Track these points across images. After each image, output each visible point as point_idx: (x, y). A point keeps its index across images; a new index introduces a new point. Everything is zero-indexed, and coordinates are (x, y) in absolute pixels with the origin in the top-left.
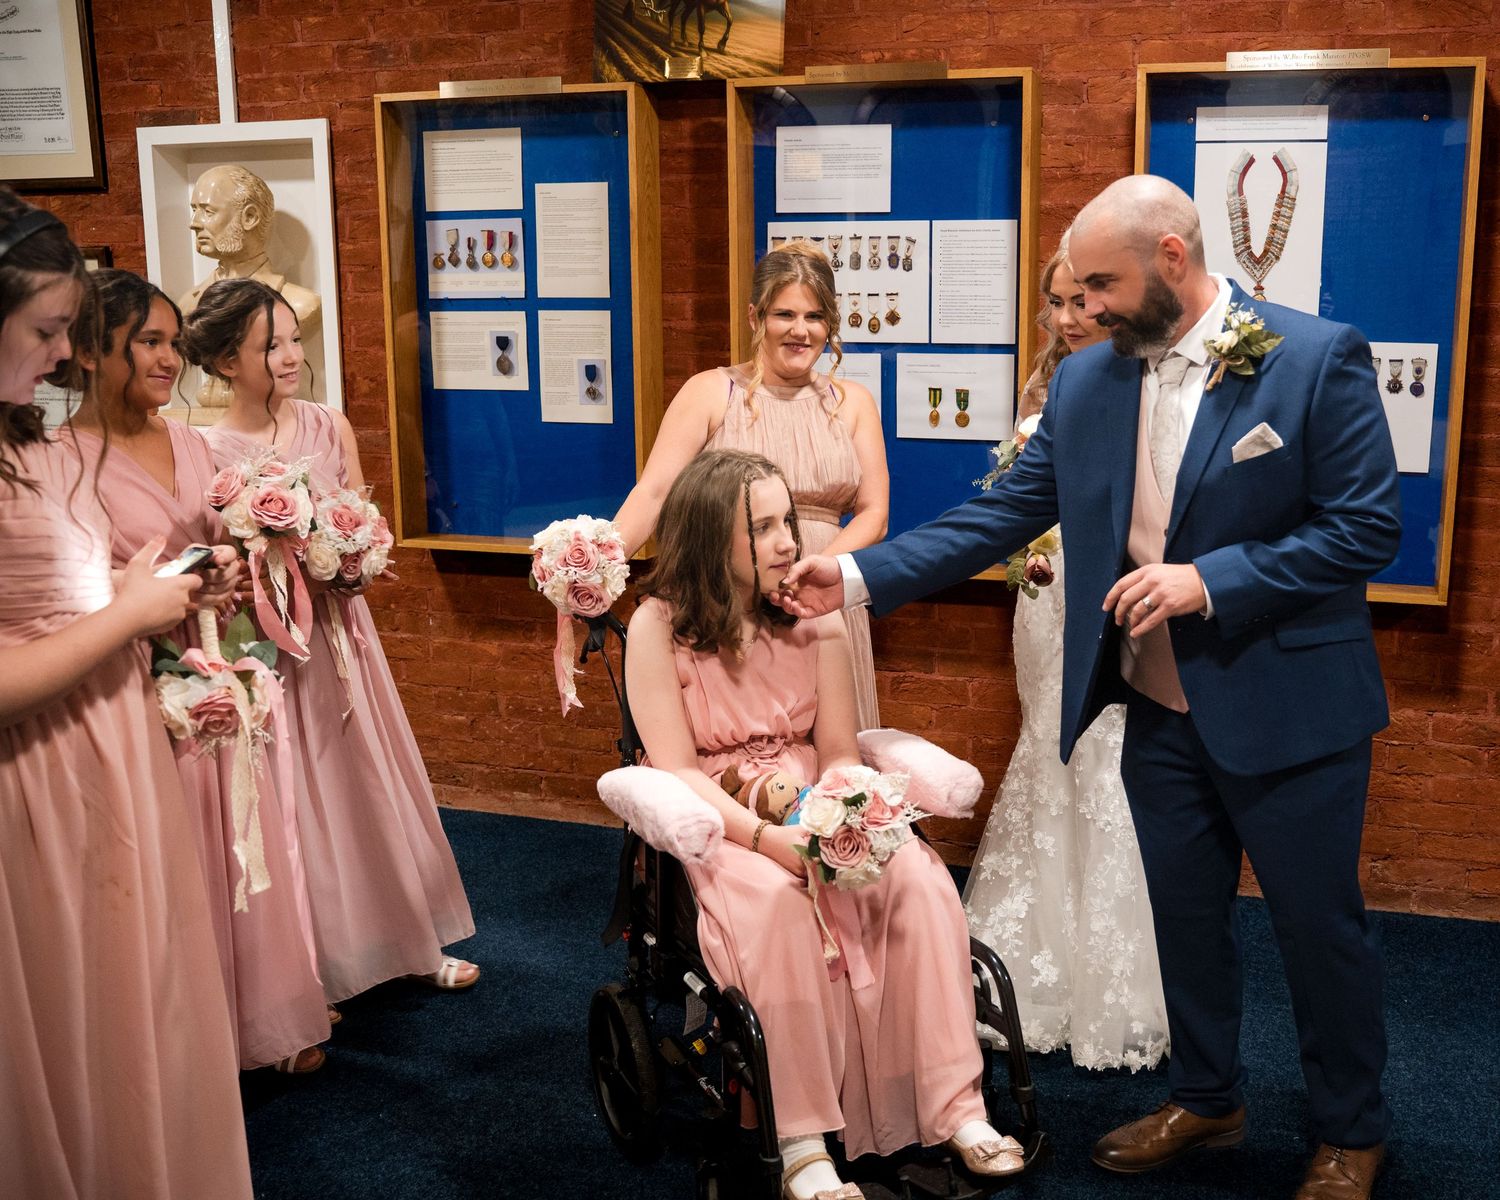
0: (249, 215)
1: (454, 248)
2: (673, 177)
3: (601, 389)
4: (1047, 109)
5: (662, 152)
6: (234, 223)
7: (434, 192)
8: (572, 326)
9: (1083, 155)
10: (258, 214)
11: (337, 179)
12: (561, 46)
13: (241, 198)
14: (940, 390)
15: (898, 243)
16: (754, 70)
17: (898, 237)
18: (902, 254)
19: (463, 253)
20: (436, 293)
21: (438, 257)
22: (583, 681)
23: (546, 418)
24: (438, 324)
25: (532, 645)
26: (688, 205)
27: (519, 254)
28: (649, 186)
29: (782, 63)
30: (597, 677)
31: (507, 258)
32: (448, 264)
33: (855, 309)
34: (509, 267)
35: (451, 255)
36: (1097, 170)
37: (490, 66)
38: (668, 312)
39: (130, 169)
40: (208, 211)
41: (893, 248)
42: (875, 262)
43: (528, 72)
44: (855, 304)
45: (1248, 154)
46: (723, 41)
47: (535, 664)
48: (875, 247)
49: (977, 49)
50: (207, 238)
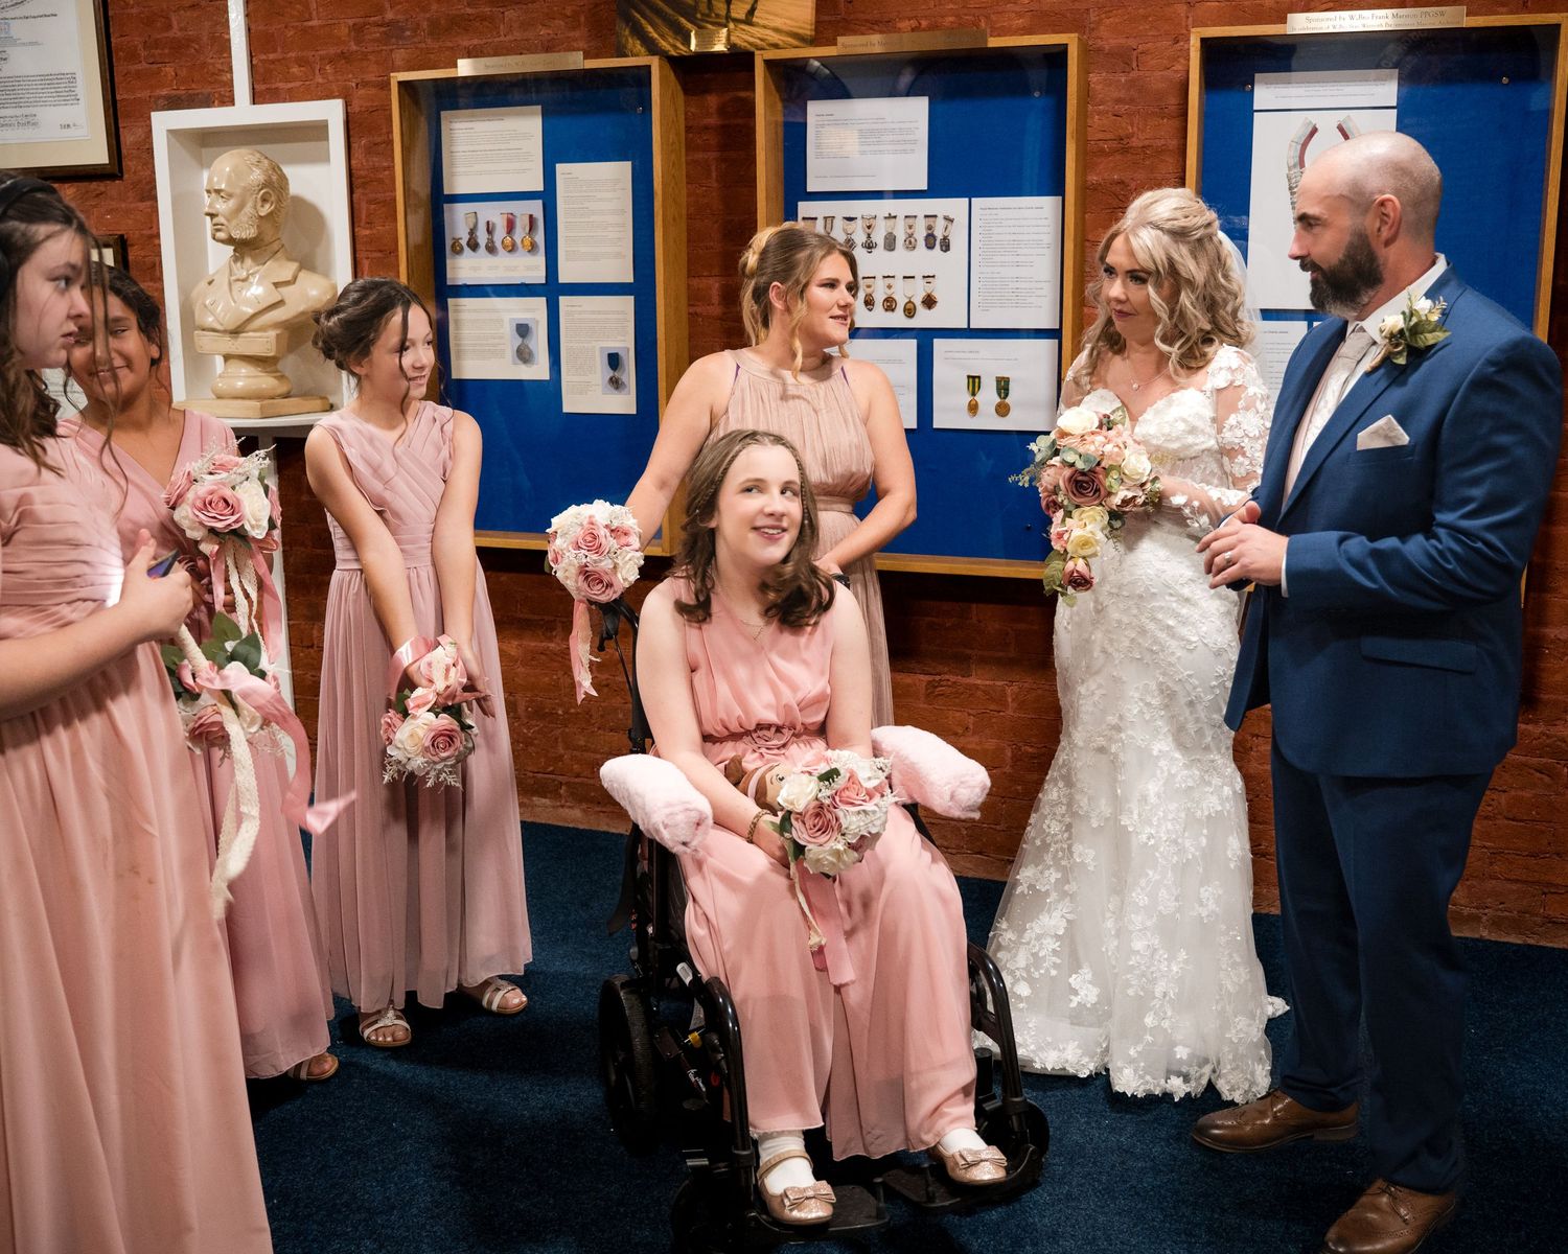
0: (264, 200)
1: (472, 232)
2: (700, 156)
3: (624, 378)
4: (1093, 78)
5: (688, 129)
6: (248, 209)
7: (452, 175)
8: (593, 312)
9: (1132, 127)
10: (273, 199)
11: (353, 162)
12: (582, 19)
13: (256, 183)
14: (979, 377)
15: (934, 222)
16: (783, 41)
17: (935, 216)
18: (939, 234)
19: (482, 237)
20: (454, 279)
21: (456, 241)
22: (605, 683)
23: (566, 409)
24: (456, 311)
25: (552, 645)
26: (715, 185)
27: (540, 238)
28: (674, 164)
29: (813, 33)
31: (527, 242)
32: (466, 248)
33: (889, 292)
34: (529, 251)
35: (470, 239)
36: (1147, 143)
37: (511, 42)
38: (695, 297)
39: (145, 155)
40: (222, 197)
41: (930, 228)
42: (910, 243)
43: (548, 48)
44: (889, 287)
45: (1311, 122)
46: (751, 12)
47: (556, 664)
48: (910, 227)
49: (1019, 15)
50: (222, 225)
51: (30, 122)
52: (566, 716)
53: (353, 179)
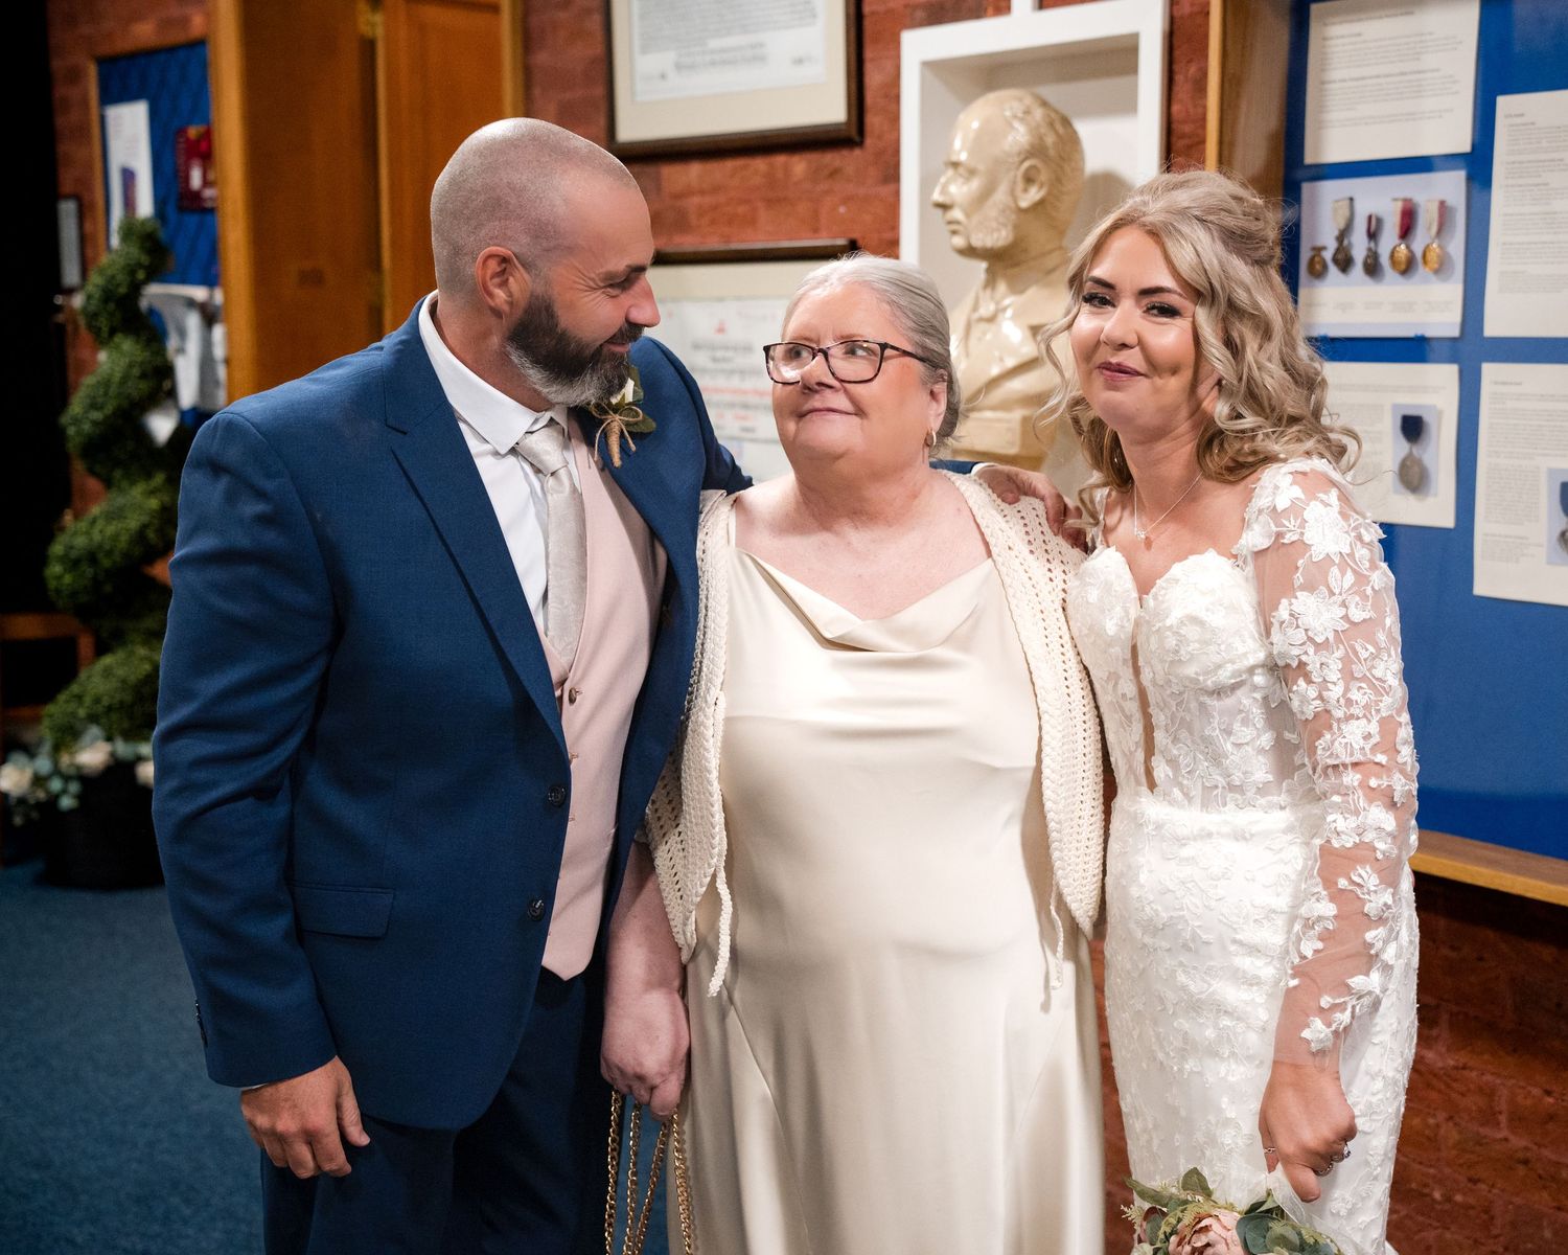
0: (1029, 180)
1: (1343, 235)
6: (1001, 196)
7: (1321, 126)
8: (1542, 398)
10: (1044, 176)
11: (1175, 108)
13: (1015, 150)
19: (1359, 247)
21: (1316, 252)
22: (1520, 1155)
23: (1482, 588)
27: (1456, 246)
30: (1547, 1153)
31: (1435, 253)
32: (1333, 269)
34: (1437, 273)
35: (1338, 251)
39: (890, 107)
40: (961, 175)
50: (958, 222)
51: (756, 56)
52: (1447, 1206)
53: (1174, 139)
